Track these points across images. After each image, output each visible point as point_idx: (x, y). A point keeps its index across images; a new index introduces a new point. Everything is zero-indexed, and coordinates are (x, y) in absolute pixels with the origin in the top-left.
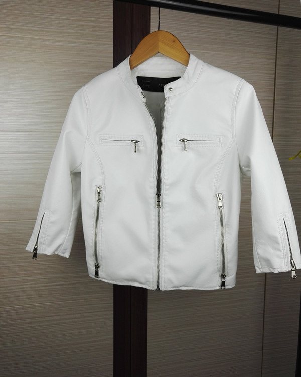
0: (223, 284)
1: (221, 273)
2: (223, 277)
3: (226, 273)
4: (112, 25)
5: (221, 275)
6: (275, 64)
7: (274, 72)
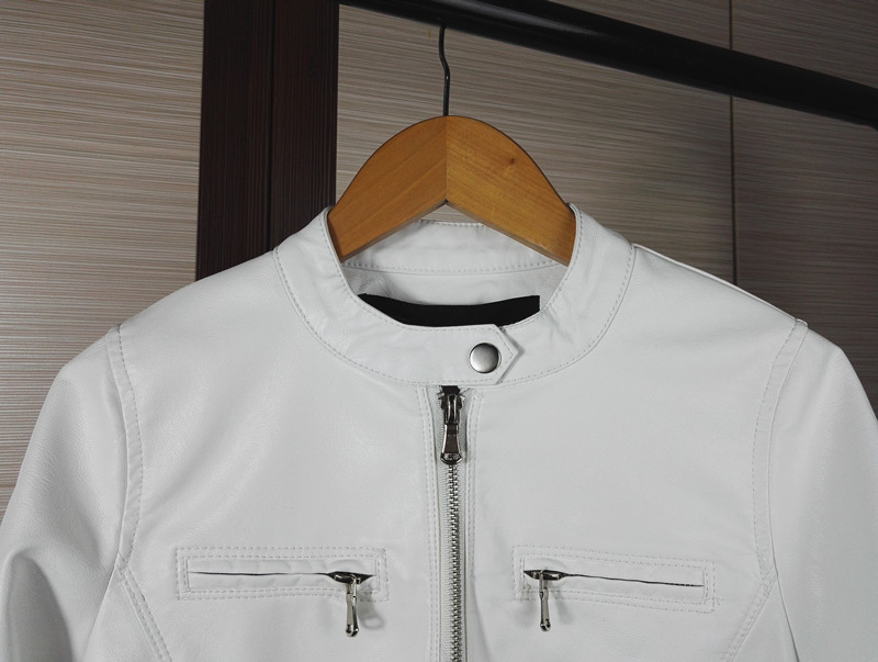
4: (196, 93)
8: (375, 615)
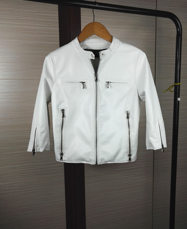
0: (130, 159)
1: (128, 153)
2: (130, 155)
3: (131, 153)
5: (128, 154)
6: (155, 36)
7: (155, 41)
8: (86, 87)
